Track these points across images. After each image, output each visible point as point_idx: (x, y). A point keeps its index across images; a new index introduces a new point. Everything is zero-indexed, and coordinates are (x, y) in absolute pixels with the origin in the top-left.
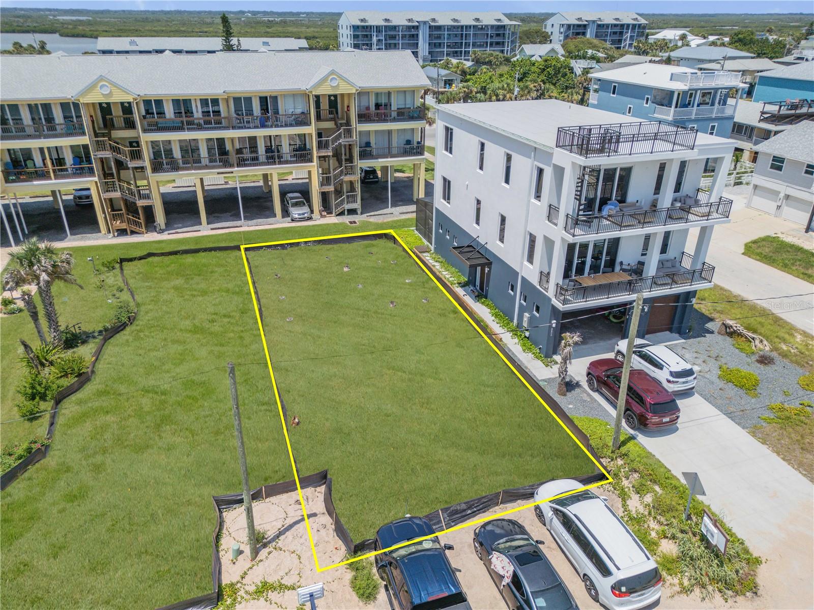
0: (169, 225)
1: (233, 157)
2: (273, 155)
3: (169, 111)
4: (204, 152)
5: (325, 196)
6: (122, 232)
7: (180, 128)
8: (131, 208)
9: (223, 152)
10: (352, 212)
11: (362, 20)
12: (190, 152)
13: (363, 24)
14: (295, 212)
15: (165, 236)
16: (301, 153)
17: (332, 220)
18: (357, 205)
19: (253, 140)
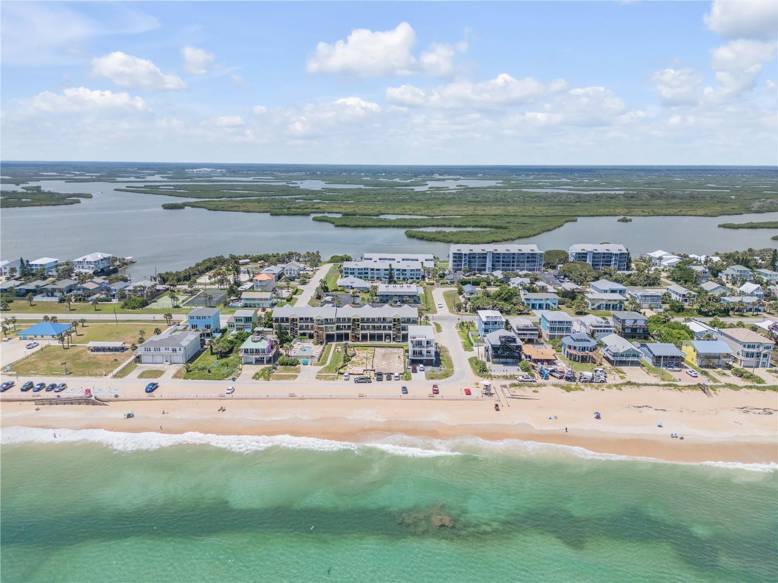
0: (362, 341)
1: (376, 328)
2: (384, 328)
3: (366, 320)
4: (371, 327)
5: (393, 338)
6: (353, 341)
7: (367, 323)
8: (356, 337)
9: (374, 327)
10: (399, 342)
11: (458, 250)
12: (368, 327)
13: (458, 252)
14: (387, 341)
15: (361, 343)
16: (390, 328)
17: (394, 343)
18: (401, 340)
19: (381, 326)
